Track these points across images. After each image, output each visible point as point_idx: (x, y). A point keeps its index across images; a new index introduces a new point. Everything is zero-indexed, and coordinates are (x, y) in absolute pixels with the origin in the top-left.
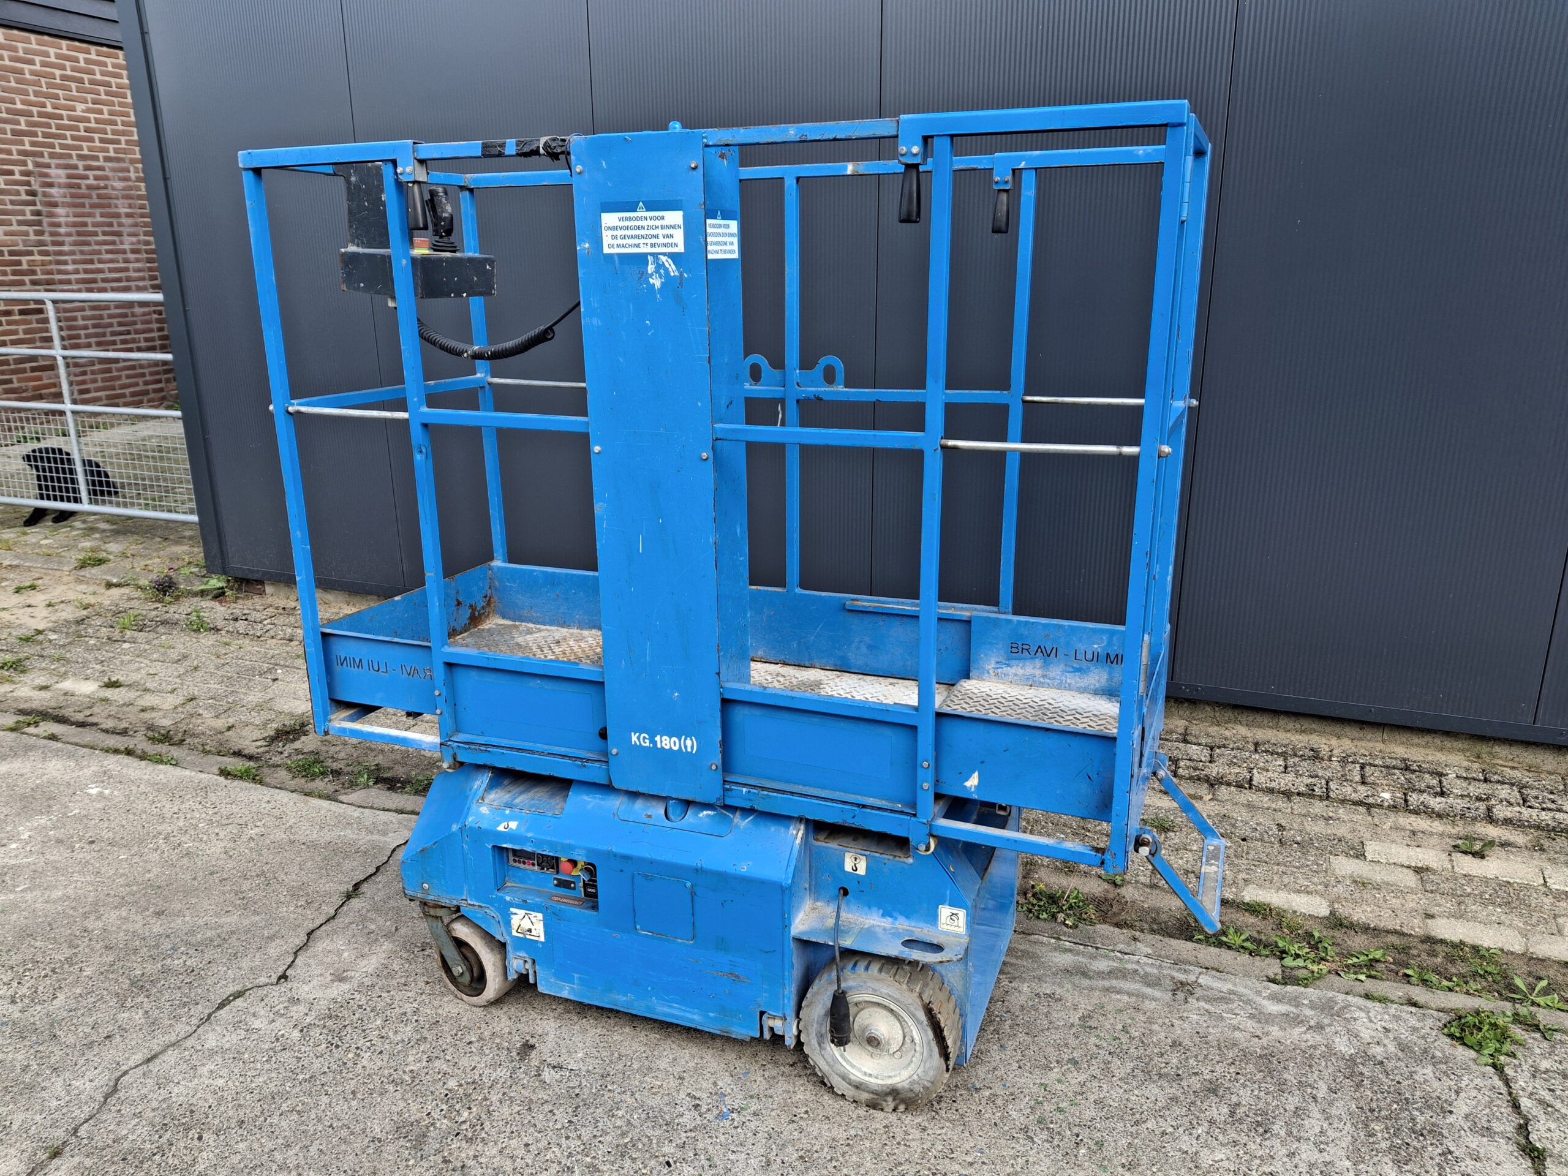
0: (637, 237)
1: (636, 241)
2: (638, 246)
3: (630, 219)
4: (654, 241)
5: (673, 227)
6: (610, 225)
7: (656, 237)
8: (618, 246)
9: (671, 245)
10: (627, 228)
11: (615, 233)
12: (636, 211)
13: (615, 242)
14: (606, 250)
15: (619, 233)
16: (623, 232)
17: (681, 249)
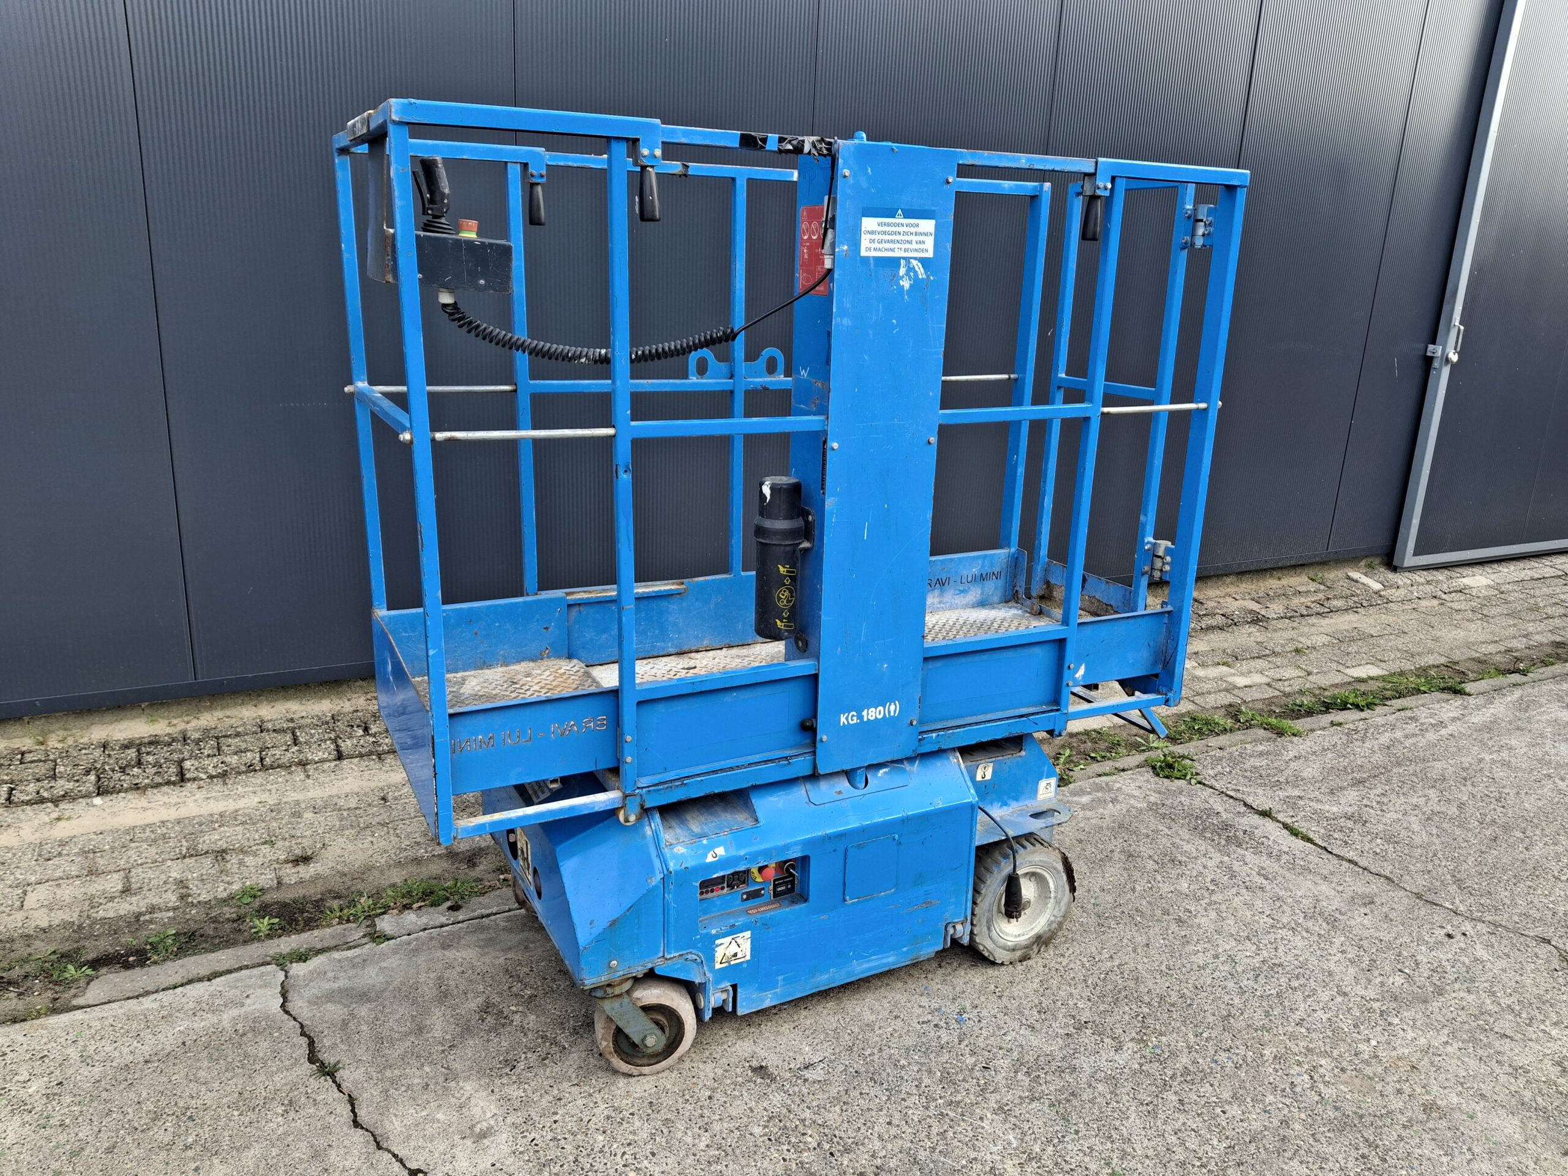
0: (892, 241)
1: (891, 246)
2: (892, 250)
3: (888, 225)
4: (907, 246)
5: (926, 234)
6: (870, 229)
7: (910, 242)
8: (875, 249)
9: (922, 250)
10: (885, 233)
11: (873, 237)
12: (894, 217)
13: (873, 246)
14: (863, 253)
15: (877, 237)
16: (880, 237)
17: (930, 254)
